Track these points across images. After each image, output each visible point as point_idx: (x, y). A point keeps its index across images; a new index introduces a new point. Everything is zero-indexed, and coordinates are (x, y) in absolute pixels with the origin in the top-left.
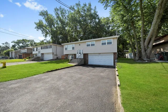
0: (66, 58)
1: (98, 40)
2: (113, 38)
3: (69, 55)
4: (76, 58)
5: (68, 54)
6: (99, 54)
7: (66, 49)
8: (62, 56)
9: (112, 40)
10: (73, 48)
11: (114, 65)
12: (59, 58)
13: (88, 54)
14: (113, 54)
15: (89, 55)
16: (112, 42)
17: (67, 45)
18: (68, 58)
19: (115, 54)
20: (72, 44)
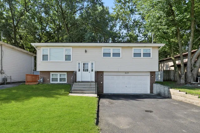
0: (44, 81)
1: (129, 47)
2: (153, 47)
3: (51, 73)
4: (76, 82)
5: (49, 72)
6: (126, 73)
7: (45, 57)
8: (27, 75)
9: (151, 51)
10: (68, 58)
11: (151, 93)
12: (9, 81)
13: (103, 72)
14: (149, 74)
15: (105, 74)
16: (151, 53)
17: (48, 48)
18: (50, 81)
19: (153, 74)
20: (65, 48)
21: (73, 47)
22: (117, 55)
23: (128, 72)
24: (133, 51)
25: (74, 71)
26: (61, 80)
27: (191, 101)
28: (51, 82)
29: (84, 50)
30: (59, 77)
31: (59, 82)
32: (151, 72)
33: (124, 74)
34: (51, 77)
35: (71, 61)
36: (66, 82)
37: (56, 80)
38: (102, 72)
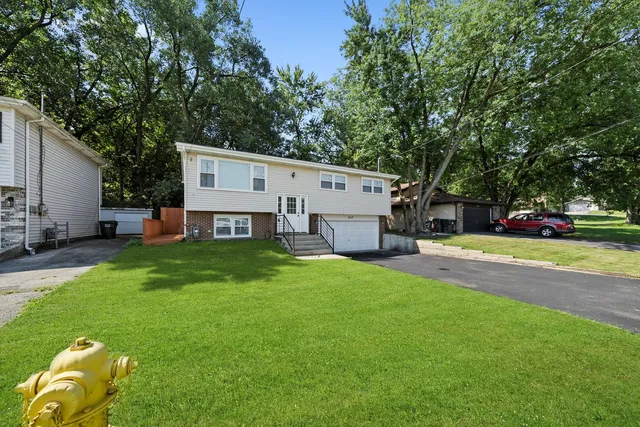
0: (201, 233)
2: (385, 179)
5: (211, 214)
6: (350, 218)
7: (207, 179)
9: (382, 184)
10: (259, 184)
11: (380, 248)
14: (377, 219)
15: (319, 218)
16: (383, 187)
17: (216, 160)
18: (213, 233)
19: (382, 218)
20: (252, 164)
21: (270, 163)
22: (340, 186)
23: (351, 216)
24: (363, 182)
25: (271, 213)
26: (237, 231)
27: (452, 253)
28: (216, 236)
29: (290, 171)
30: (233, 226)
31: (233, 235)
32: (380, 217)
33: (347, 219)
34: (215, 226)
35: (266, 191)
36: (250, 235)
37: (227, 230)
38: (316, 215)
